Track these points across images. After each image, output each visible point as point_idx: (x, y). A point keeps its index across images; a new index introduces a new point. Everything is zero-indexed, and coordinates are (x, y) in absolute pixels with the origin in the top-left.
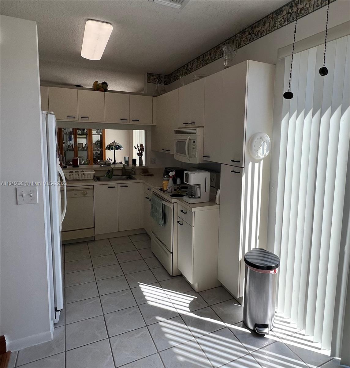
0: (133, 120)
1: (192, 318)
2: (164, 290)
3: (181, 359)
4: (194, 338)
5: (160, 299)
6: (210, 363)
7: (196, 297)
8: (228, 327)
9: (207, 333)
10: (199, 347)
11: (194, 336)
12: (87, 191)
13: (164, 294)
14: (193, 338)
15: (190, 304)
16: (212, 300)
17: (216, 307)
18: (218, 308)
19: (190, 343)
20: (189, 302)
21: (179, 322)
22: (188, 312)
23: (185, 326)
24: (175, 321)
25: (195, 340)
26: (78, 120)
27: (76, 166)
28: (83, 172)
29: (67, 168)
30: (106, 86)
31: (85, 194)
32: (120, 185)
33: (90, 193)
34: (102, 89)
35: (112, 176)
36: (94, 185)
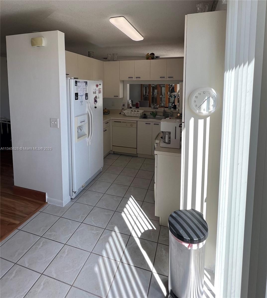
0: (169, 77)
1: (136, 243)
2: (140, 210)
3: (96, 269)
4: (120, 261)
5: (131, 214)
6: (108, 291)
7: (155, 229)
8: (152, 273)
9: (131, 264)
10: (116, 271)
11: (121, 259)
12: (133, 124)
13: (138, 213)
14: (118, 260)
15: (145, 231)
16: (164, 239)
17: (162, 248)
18: (163, 249)
19: (113, 262)
20: (146, 229)
21: (124, 240)
22: (137, 237)
23: (124, 247)
24: (122, 237)
25: (119, 262)
26: (134, 79)
27: (137, 107)
28: (138, 111)
29: (131, 108)
30: (153, 56)
31: (132, 126)
32: (153, 123)
33: (135, 125)
34: (150, 58)
35: (156, 116)
36: (137, 121)
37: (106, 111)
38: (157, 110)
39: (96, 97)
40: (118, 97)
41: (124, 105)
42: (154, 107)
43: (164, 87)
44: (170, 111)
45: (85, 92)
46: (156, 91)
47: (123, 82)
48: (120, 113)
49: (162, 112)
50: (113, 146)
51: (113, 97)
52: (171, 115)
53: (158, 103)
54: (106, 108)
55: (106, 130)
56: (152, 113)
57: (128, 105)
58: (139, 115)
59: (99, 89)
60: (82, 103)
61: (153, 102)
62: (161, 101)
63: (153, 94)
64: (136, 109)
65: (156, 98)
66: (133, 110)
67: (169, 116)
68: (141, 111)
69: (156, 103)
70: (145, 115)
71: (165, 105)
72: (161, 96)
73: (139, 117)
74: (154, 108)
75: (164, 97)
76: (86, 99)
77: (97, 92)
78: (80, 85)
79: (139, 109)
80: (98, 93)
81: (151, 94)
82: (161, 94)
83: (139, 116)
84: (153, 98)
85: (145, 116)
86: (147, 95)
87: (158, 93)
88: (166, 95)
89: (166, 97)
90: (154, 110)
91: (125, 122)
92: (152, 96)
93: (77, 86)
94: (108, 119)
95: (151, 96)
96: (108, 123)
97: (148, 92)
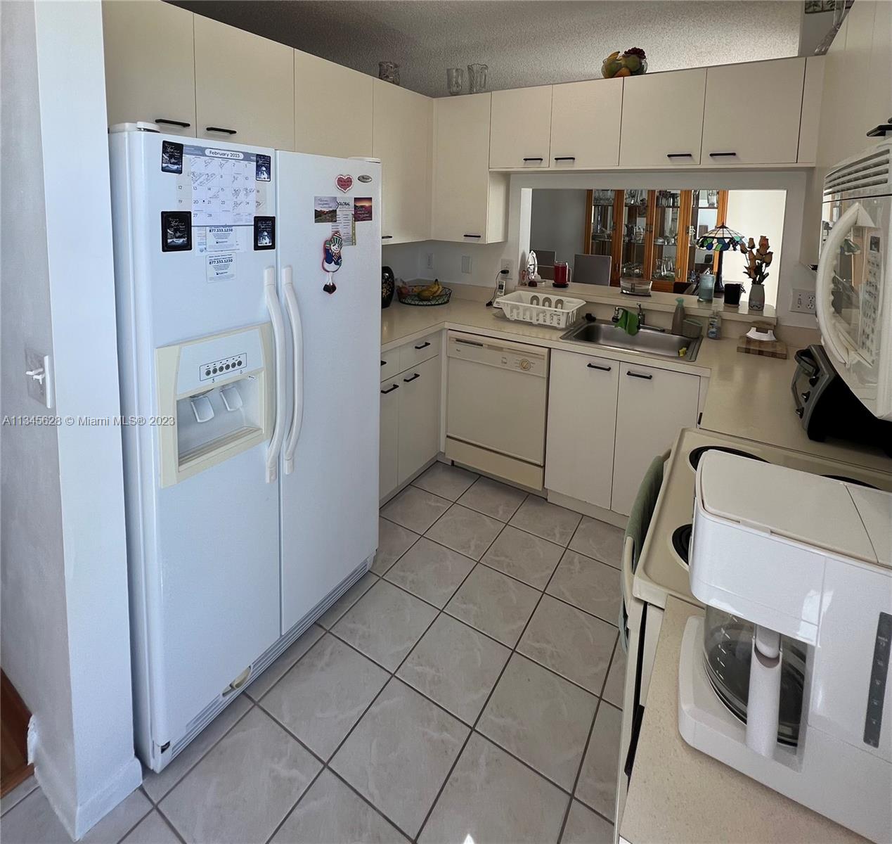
0: (711, 155)
12: (530, 360)
26: (549, 165)
27: (560, 284)
28: (560, 302)
29: (536, 286)
30: (638, 59)
31: (525, 366)
32: (626, 368)
33: (539, 367)
34: (624, 70)
35: (639, 328)
36: (550, 349)
37: (435, 289)
38: (646, 303)
39: (336, 238)
40: (480, 241)
41: (505, 272)
42: (633, 289)
43: (673, 206)
44: (707, 313)
45: (250, 212)
46: (641, 223)
47: (506, 178)
48: (490, 304)
49: (671, 313)
50: (448, 436)
51: (463, 240)
52: (714, 330)
53: (649, 263)
54: (437, 280)
55: (417, 376)
56: (620, 316)
57: (524, 272)
58: (563, 319)
59: (356, 200)
60: (226, 267)
61: (627, 259)
62: (660, 257)
63: (630, 231)
64: (552, 289)
65: (641, 248)
66: (542, 296)
67: (704, 333)
68: (573, 301)
69: (641, 262)
70: (590, 318)
71: (677, 275)
72: (660, 241)
73: (562, 330)
74: (633, 293)
75: (674, 244)
76: (257, 248)
77: (345, 214)
78: (210, 170)
79: (569, 290)
80: (350, 217)
81: (624, 230)
82: (662, 234)
83: (563, 325)
84: (629, 246)
85: (592, 324)
86: (609, 236)
87: (648, 229)
88: (679, 237)
89: (679, 244)
90: (632, 303)
91: (501, 349)
92: (627, 239)
93: (179, 171)
94: (431, 330)
95: (623, 240)
96: (427, 344)
97: (609, 222)
